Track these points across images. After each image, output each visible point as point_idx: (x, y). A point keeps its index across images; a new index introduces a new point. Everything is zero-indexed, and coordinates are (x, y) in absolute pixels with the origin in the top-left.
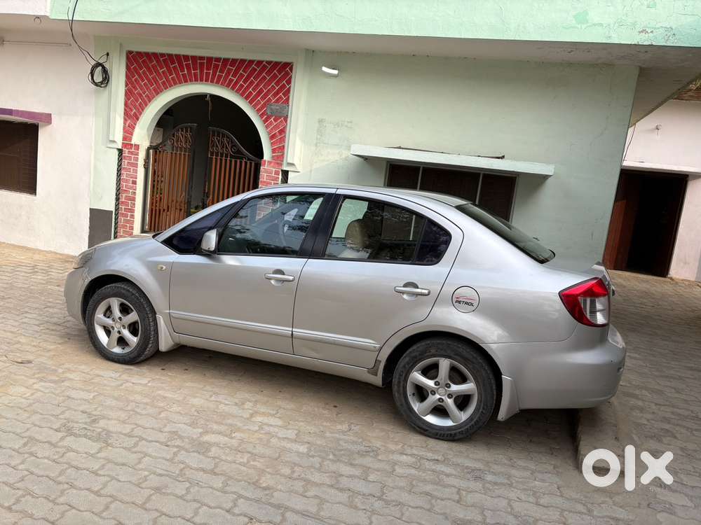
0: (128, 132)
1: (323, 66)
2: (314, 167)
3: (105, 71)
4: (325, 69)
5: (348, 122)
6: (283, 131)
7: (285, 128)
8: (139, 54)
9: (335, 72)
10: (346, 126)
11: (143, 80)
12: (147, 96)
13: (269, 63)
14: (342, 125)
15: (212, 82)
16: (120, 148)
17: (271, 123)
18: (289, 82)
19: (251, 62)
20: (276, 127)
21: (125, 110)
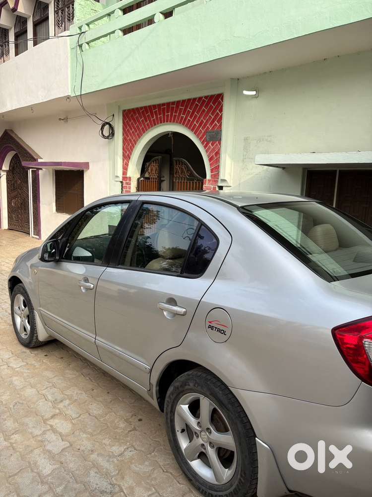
0: (125, 168)
1: (244, 90)
2: (242, 181)
3: (111, 127)
4: (245, 92)
5: (268, 136)
6: (218, 153)
7: (219, 150)
8: (129, 111)
9: (254, 93)
10: (267, 140)
11: (131, 130)
12: (134, 141)
13: (206, 97)
14: (263, 140)
15: (170, 122)
16: (121, 181)
17: (209, 148)
18: (221, 110)
19: (195, 99)
20: (213, 150)
21: (123, 153)
